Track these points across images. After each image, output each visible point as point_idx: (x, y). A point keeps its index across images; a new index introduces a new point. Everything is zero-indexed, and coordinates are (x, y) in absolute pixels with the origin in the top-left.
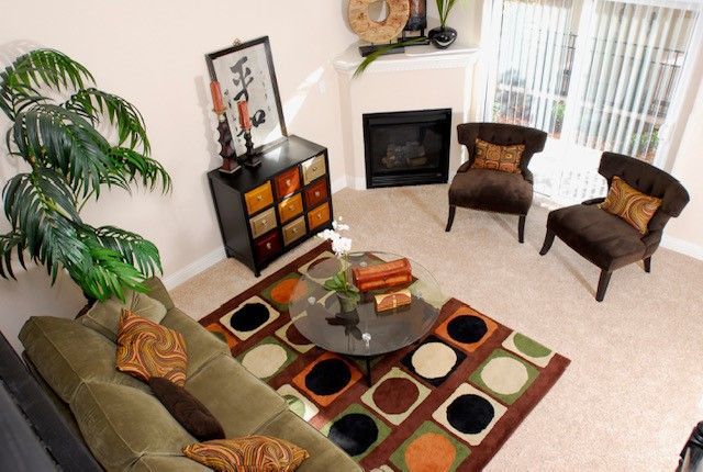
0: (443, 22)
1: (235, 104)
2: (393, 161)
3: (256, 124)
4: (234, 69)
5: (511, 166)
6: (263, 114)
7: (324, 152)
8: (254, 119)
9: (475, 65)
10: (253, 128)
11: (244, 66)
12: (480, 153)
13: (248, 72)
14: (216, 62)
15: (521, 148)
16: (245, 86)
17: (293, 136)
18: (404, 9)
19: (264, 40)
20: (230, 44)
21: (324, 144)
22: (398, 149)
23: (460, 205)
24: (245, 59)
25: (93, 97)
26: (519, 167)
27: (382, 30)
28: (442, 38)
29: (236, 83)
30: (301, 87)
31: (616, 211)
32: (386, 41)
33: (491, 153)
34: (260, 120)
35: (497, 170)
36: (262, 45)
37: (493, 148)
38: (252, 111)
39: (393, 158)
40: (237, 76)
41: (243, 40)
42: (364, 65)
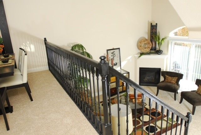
0: (159, 49)
1: (111, 60)
2: (146, 80)
3: (115, 65)
4: (112, 53)
5: (174, 82)
6: (117, 64)
7: (129, 73)
8: (114, 64)
9: (167, 58)
10: (114, 66)
11: (114, 53)
12: (166, 78)
13: (115, 54)
14: (109, 51)
15: (177, 78)
16: (114, 57)
17: (123, 70)
18: (150, 45)
19: (119, 49)
20: (112, 48)
21: (129, 71)
22: (148, 78)
23: (160, 89)
24: (114, 52)
25: (85, 53)
26: (176, 82)
27: (145, 49)
28: (159, 52)
29: (112, 56)
30: (126, 59)
31: (199, 93)
32: (146, 52)
33: (169, 78)
34: (116, 64)
35: (170, 83)
36: (118, 50)
37: (169, 77)
38: (114, 62)
39: (146, 79)
40: (112, 55)
41: (115, 48)
42: (140, 56)
